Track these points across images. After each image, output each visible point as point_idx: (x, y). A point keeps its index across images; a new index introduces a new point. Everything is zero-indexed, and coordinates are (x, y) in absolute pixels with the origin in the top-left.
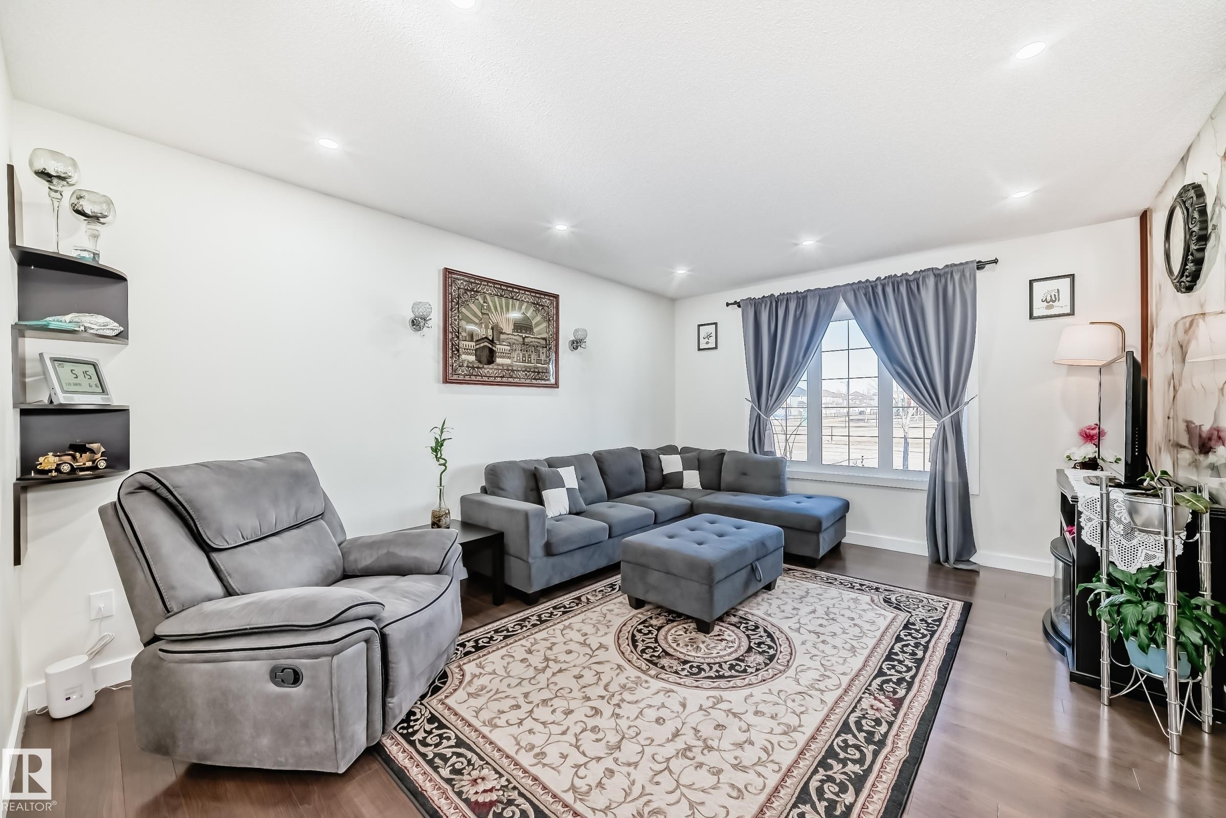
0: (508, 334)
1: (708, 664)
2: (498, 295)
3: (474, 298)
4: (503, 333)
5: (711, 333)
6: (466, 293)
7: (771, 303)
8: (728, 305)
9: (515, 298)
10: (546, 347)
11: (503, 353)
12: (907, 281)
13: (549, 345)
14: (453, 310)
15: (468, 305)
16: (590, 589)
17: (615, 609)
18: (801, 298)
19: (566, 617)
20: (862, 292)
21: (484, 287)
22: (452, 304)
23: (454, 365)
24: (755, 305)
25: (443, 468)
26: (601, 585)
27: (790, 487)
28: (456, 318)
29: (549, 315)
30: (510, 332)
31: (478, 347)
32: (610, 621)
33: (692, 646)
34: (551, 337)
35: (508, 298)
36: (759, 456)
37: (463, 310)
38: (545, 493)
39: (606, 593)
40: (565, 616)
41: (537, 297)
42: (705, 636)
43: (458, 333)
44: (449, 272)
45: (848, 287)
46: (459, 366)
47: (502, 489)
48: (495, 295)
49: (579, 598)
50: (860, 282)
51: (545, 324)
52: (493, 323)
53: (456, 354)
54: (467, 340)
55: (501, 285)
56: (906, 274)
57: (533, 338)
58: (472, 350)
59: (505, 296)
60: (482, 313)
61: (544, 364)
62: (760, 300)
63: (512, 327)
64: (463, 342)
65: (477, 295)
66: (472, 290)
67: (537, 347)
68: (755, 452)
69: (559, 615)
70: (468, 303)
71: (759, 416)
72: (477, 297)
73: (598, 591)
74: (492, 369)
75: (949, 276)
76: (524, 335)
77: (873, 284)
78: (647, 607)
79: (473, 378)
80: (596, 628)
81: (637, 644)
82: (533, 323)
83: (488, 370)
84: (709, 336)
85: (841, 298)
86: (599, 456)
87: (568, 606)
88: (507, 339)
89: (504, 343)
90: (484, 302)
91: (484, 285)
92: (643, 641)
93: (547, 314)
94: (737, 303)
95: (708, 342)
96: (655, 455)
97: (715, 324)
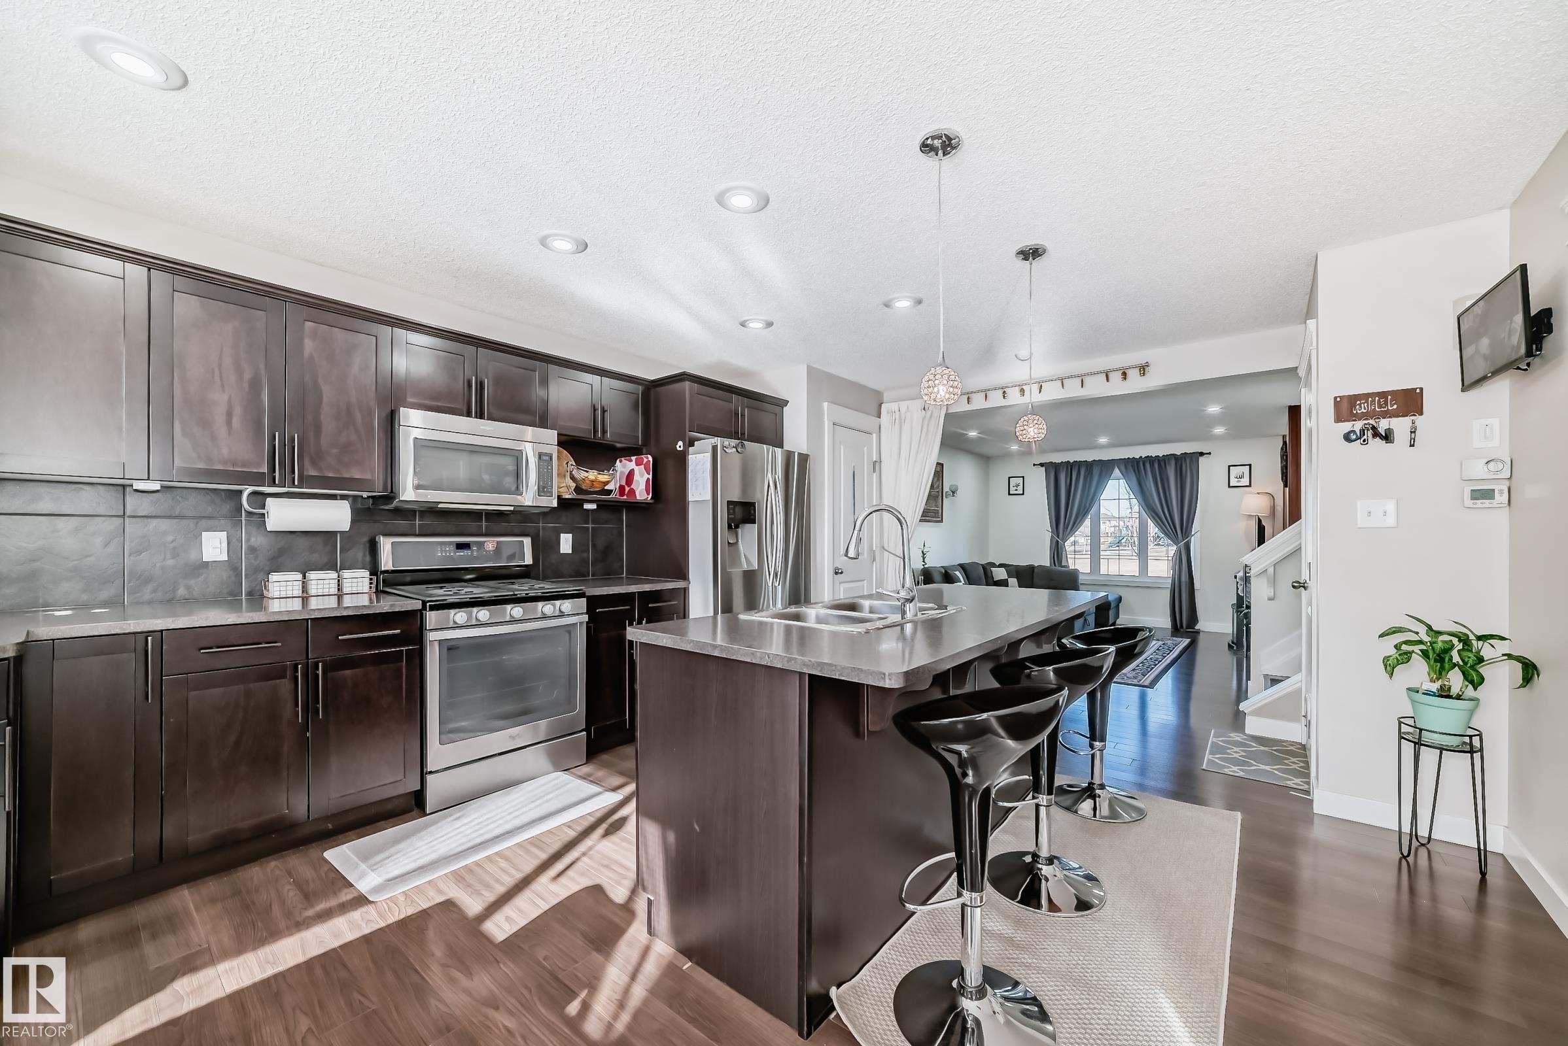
5: (1019, 484)
7: (1067, 467)
8: (1034, 465)
12: (1159, 461)
18: (1089, 465)
20: (1130, 464)
24: (1057, 467)
36: (1058, 568)
45: (1121, 461)
50: (1129, 458)
56: (1158, 456)
62: (1059, 465)
68: (1055, 566)
71: (1057, 542)
75: (1184, 460)
77: (1137, 460)
84: (1017, 485)
85: (1116, 467)
94: (1042, 465)
95: (1016, 490)
96: (988, 567)
97: (1023, 477)
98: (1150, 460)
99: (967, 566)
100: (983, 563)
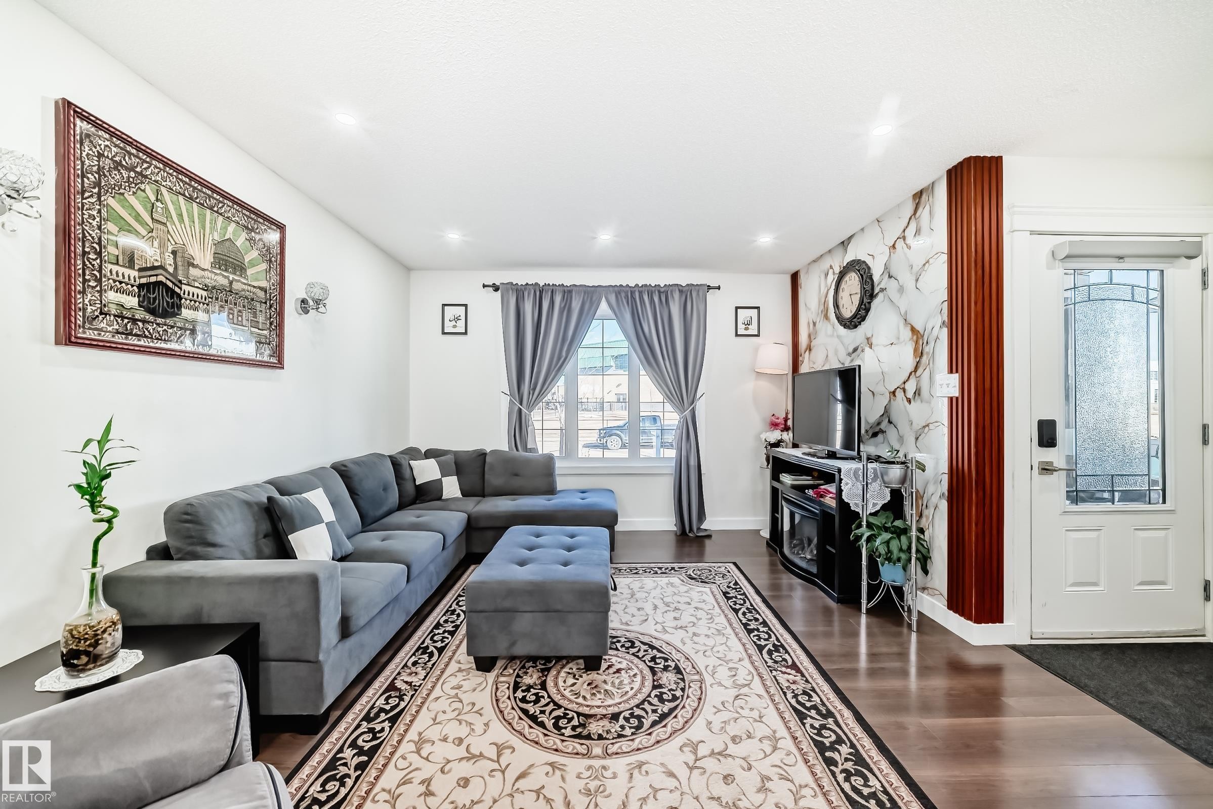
0: (204, 270)
1: (637, 706)
2: (184, 195)
3: (136, 185)
4: (193, 265)
5: (460, 316)
6: (116, 168)
7: (535, 291)
8: (484, 286)
9: (215, 209)
10: (265, 303)
11: (195, 302)
12: (659, 292)
13: (270, 300)
14: (87, 194)
15: (123, 194)
16: (397, 667)
17: (462, 683)
18: (568, 292)
19: (402, 728)
20: (623, 295)
21: (157, 171)
22: (83, 181)
23: (89, 309)
24: (520, 291)
25: (105, 525)
26: (407, 655)
27: (561, 483)
28: (95, 213)
29: (270, 253)
30: (207, 266)
31: (144, 281)
32: (474, 704)
33: (599, 692)
34: (272, 287)
35: (203, 205)
36: (522, 453)
37: (111, 201)
38: (294, 539)
39: (425, 664)
40: (400, 727)
41: (251, 218)
42: (598, 674)
43: (99, 244)
44: (75, 111)
45: (611, 289)
46: (101, 313)
47: (213, 545)
48: (180, 193)
49: (392, 687)
50: (621, 286)
51: (264, 266)
52: (176, 243)
53: (93, 287)
54: (121, 262)
55: (191, 179)
56: (659, 285)
57: (245, 284)
58: (132, 286)
59: (198, 201)
60: (152, 219)
61: (262, 330)
62: (523, 288)
63: (209, 258)
64: (110, 266)
65: (142, 183)
66: (132, 169)
67: (252, 300)
68: (517, 450)
69: (387, 729)
70: (122, 191)
71: (520, 411)
72: (143, 187)
73: (409, 664)
74: (172, 327)
75: (689, 293)
76: (231, 277)
77: (633, 289)
78: (500, 664)
79: (133, 341)
80: (464, 723)
81: (539, 720)
82: (246, 261)
83: (165, 327)
84: (457, 319)
85: (604, 298)
86: (344, 468)
87: (388, 707)
88: (203, 277)
89: (197, 284)
90: (157, 200)
91: (156, 167)
92: (543, 712)
93: (267, 250)
94: (496, 288)
95: (455, 326)
96: (404, 461)
97: (466, 306)
98: (650, 290)
99: (354, 468)
100: (393, 452)
